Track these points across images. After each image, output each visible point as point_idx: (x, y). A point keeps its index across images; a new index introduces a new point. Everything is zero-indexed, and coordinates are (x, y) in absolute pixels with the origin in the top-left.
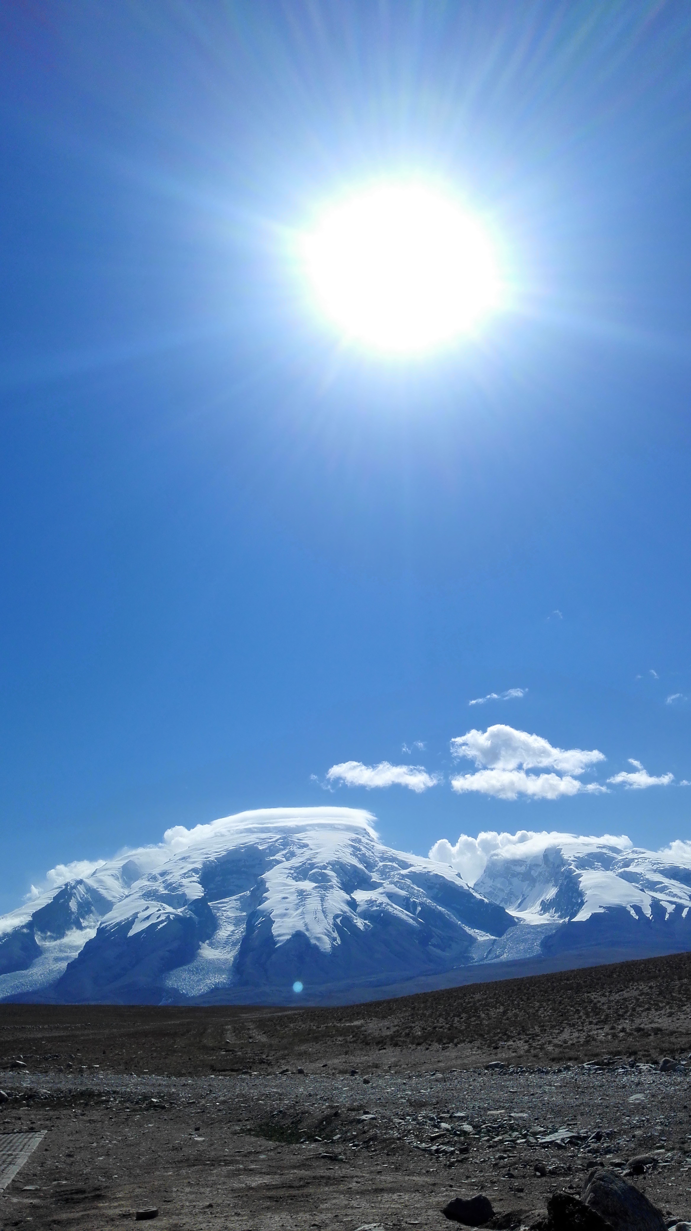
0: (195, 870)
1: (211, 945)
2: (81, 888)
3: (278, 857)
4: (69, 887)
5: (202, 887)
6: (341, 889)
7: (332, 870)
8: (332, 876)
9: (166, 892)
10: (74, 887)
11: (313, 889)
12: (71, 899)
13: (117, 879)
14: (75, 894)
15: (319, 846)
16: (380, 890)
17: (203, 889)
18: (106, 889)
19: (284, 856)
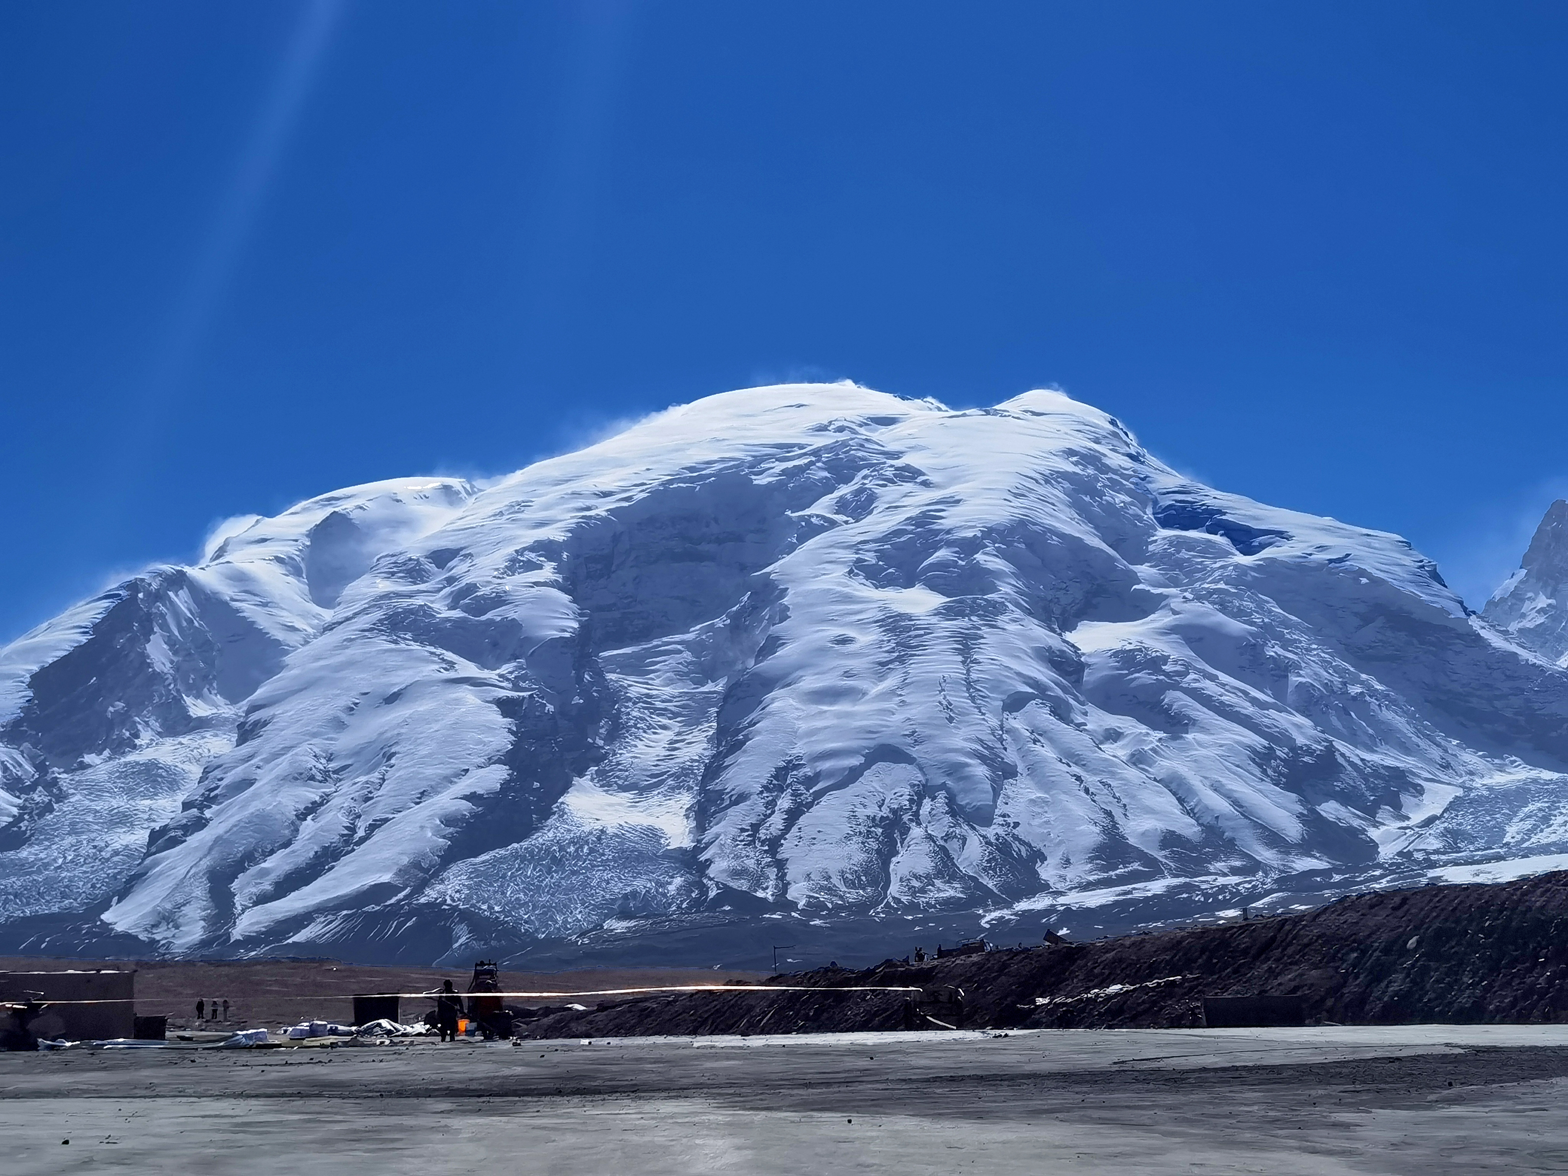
0: (547, 549)
1: (605, 781)
2: (181, 599)
3: (822, 507)
4: (141, 595)
5: (574, 601)
6: (1030, 614)
7: (1001, 554)
8: (998, 574)
9: (457, 614)
10: (158, 596)
11: (937, 613)
12: (151, 631)
13: (296, 572)
14: (163, 616)
15: (956, 475)
16: (1160, 619)
17: (574, 606)
18: (265, 605)
19: (842, 506)
